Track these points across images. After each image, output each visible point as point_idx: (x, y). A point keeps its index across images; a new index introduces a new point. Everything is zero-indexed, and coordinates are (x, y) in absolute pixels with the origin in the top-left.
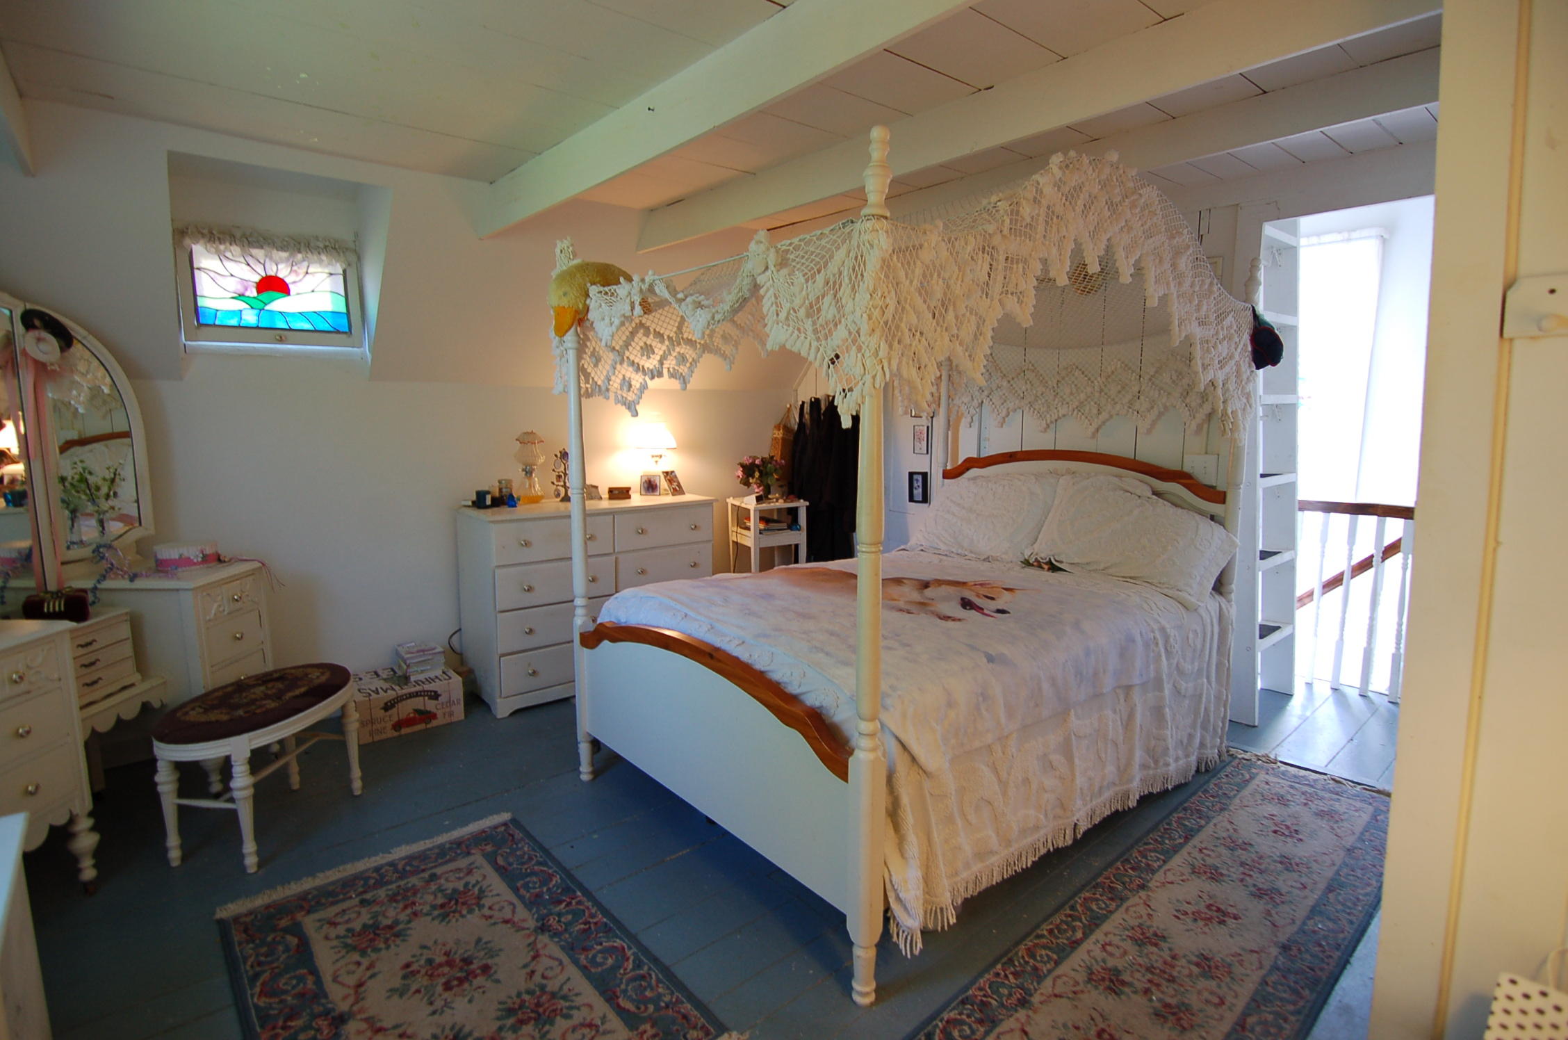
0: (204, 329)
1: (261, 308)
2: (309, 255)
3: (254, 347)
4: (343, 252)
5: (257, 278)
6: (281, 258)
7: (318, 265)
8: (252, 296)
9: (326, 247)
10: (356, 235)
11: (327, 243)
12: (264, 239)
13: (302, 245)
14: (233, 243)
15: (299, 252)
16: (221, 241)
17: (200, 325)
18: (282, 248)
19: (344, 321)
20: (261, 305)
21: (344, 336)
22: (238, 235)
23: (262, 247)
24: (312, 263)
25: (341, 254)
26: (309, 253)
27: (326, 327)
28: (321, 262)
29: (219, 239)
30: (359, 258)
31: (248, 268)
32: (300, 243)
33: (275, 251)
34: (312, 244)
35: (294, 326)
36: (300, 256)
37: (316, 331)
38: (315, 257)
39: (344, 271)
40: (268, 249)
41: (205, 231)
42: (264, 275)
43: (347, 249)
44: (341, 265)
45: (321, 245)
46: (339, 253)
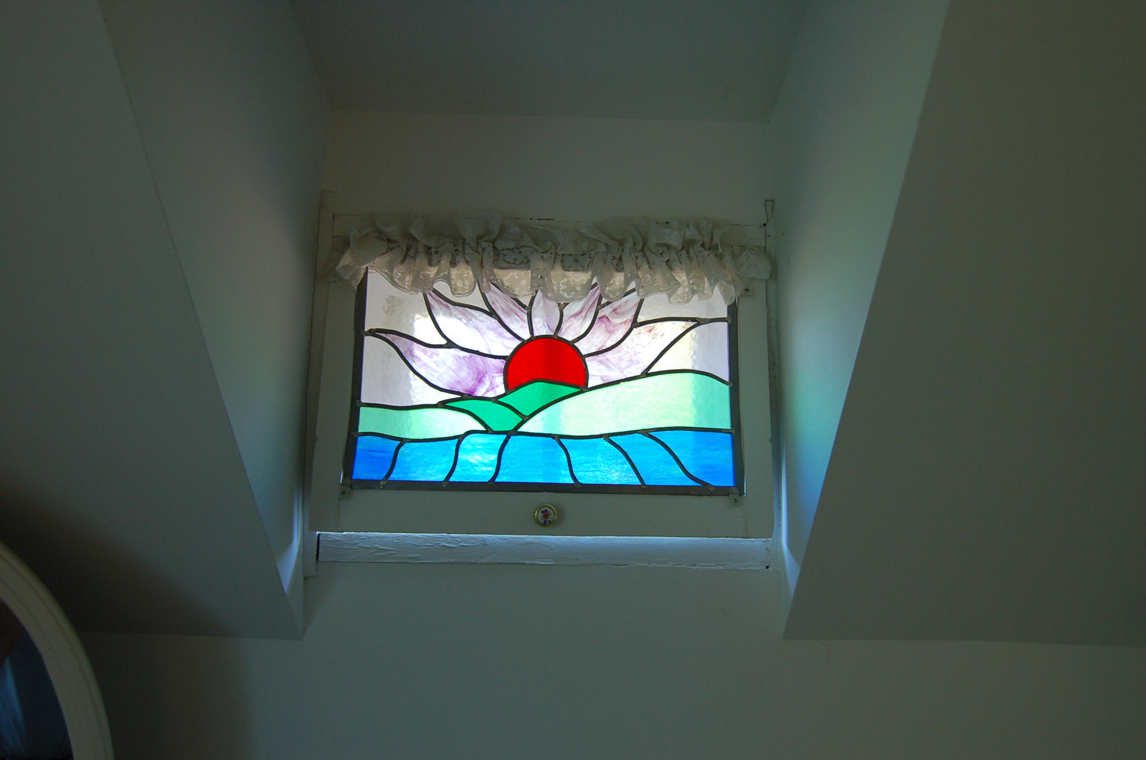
0: (362, 497)
1: (510, 427)
2: (644, 273)
3: (485, 543)
4: (733, 254)
5: (506, 346)
6: (570, 289)
7: (664, 296)
8: (491, 395)
9: (687, 245)
10: (770, 204)
11: (691, 233)
12: (535, 241)
13: (628, 245)
14: (459, 258)
15: (619, 269)
16: (431, 255)
17: (352, 485)
18: (574, 262)
19: (723, 456)
20: (508, 421)
21: (719, 502)
22: (470, 234)
23: (524, 264)
24: (648, 293)
25: (728, 257)
26: (645, 267)
27: (673, 476)
28: (671, 286)
29: (428, 249)
30: (775, 273)
31: (493, 322)
32: (621, 243)
33: (558, 272)
34: (652, 241)
35: (586, 477)
36: (618, 279)
37: (644, 489)
38: (659, 278)
39: (733, 310)
40: (542, 265)
41: (392, 230)
42: (526, 336)
43: (743, 248)
44: (725, 296)
45: (676, 242)
46: (720, 257)
